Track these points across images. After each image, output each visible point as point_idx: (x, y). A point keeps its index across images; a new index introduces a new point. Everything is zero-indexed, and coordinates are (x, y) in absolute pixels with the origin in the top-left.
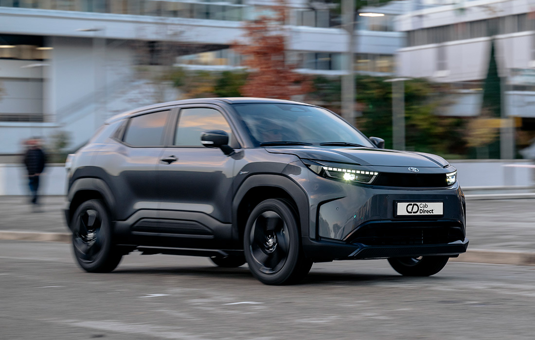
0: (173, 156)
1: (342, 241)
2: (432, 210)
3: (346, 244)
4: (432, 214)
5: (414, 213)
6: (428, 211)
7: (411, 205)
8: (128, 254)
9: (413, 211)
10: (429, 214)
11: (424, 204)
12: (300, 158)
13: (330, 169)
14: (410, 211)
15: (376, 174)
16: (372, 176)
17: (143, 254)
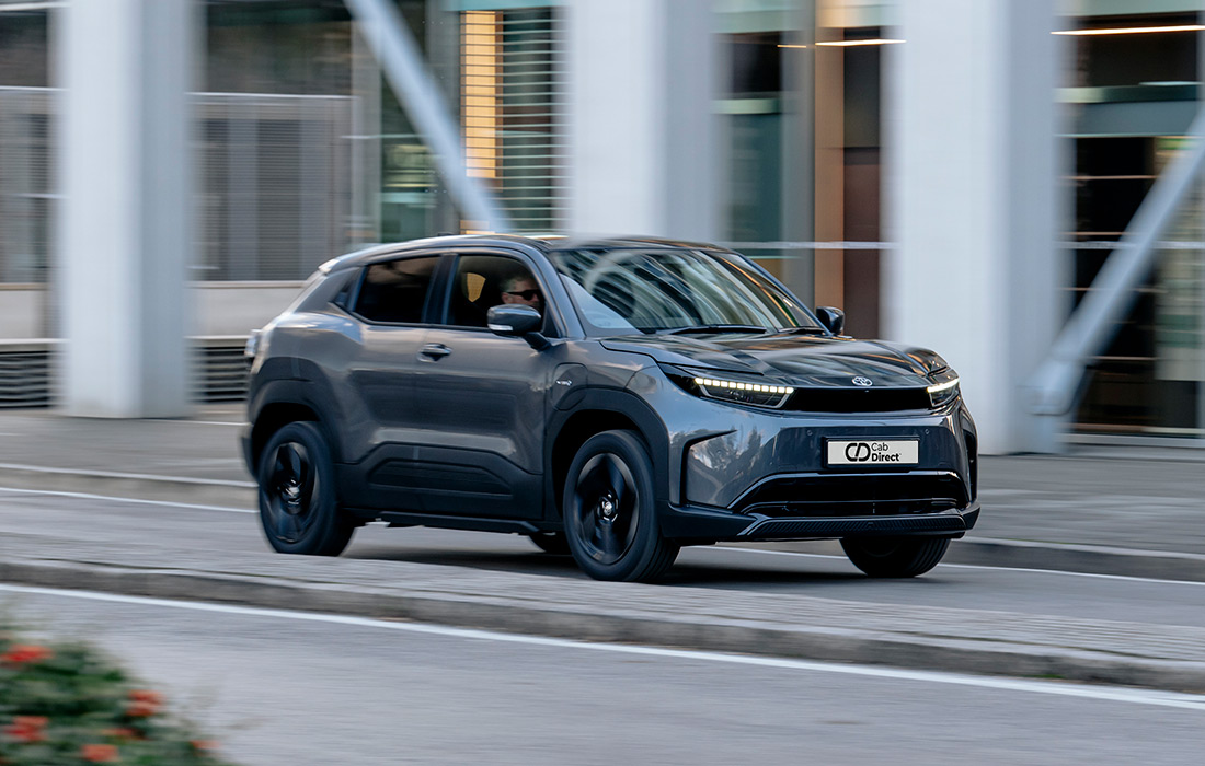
0: (442, 346)
1: (726, 508)
2: (897, 456)
3: (734, 514)
4: (896, 462)
5: (860, 460)
6: (887, 458)
7: (855, 445)
8: (364, 525)
9: (860, 456)
10: (890, 462)
11: (881, 443)
12: (657, 362)
13: (708, 382)
14: (852, 455)
15: (790, 390)
16: (782, 395)
17: (389, 526)
